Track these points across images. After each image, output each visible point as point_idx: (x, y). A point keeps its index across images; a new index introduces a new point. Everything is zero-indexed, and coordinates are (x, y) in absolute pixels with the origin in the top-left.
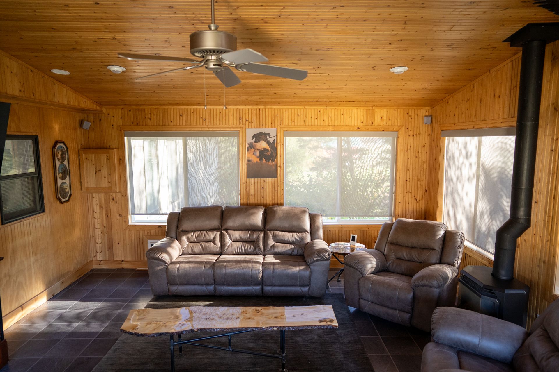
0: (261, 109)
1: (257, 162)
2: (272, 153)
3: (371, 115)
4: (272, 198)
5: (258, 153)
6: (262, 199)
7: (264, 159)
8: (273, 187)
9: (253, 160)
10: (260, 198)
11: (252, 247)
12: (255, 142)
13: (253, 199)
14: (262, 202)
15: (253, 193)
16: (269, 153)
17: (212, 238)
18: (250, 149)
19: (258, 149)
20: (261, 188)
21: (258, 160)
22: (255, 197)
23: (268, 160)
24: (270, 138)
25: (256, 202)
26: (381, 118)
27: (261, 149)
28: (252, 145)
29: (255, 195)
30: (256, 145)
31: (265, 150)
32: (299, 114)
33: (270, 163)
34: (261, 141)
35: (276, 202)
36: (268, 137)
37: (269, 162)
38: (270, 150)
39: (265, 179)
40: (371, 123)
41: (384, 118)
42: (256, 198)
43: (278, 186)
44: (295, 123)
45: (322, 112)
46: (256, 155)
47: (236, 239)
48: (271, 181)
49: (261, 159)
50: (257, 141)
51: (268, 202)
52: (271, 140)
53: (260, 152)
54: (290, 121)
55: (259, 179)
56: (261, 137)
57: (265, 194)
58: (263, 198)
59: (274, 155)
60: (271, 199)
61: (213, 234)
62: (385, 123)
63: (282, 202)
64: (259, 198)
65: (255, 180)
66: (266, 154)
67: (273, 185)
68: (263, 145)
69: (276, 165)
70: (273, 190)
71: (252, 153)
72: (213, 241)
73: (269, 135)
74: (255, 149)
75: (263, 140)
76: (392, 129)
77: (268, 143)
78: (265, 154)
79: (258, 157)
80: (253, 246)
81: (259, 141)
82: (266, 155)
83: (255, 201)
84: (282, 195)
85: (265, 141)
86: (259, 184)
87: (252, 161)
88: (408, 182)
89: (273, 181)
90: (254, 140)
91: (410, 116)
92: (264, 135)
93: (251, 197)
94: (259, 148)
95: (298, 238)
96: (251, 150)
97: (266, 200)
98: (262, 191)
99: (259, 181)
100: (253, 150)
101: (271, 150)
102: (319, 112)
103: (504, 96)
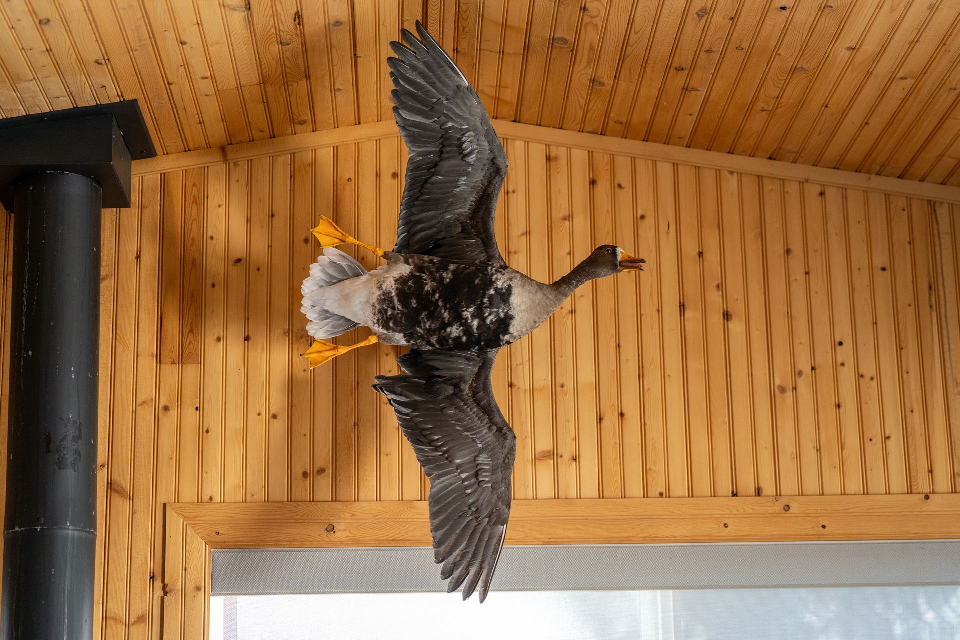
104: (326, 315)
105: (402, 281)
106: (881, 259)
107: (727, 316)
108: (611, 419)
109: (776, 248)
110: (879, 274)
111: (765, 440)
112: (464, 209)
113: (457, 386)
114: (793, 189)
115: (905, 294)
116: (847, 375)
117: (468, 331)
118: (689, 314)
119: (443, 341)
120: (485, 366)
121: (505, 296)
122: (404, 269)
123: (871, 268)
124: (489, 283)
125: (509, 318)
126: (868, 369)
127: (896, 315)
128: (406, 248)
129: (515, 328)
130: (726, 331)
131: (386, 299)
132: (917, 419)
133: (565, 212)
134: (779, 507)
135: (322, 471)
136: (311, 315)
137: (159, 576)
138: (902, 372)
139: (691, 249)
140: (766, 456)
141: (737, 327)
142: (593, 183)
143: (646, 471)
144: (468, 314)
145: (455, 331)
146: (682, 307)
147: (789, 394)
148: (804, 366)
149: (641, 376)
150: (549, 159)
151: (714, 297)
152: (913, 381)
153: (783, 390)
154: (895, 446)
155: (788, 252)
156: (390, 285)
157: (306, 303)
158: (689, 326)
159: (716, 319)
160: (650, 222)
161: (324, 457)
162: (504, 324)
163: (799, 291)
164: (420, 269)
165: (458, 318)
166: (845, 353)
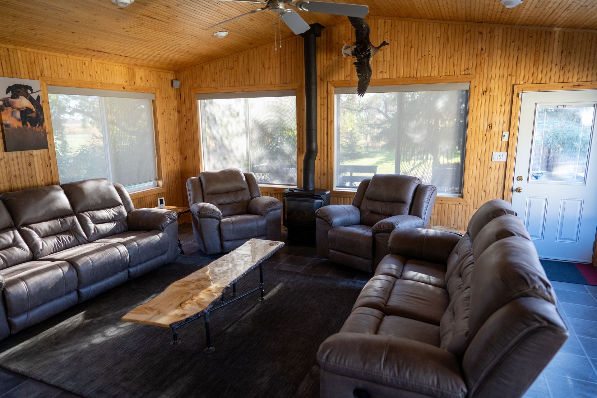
0: (9, 50)
1: (19, 127)
2: (38, 115)
3: (132, 74)
4: (44, 176)
5: (18, 115)
6: (31, 179)
7: (28, 123)
8: (43, 161)
9: (13, 125)
10: (29, 178)
11: (71, 237)
12: (12, 97)
13: (19, 182)
14: (32, 183)
15: (18, 174)
16: (34, 115)
17: (11, 241)
18: (5, 108)
19: (18, 109)
20: (28, 164)
21: (20, 124)
22: (20, 178)
23: (33, 124)
24: (32, 93)
25: (23, 184)
26: (141, 78)
27: (22, 108)
28: (8, 102)
29: (20, 175)
30: (13, 103)
31: (28, 110)
32: (62, 63)
33: (37, 128)
34: (20, 97)
35: (50, 181)
36: (29, 91)
37: (35, 127)
38: (34, 110)
39: (30, 151)
40: (133, 83)
41: (143, 78)
42: (23, 180)
43: (50, 159)
44: (58, 75)
45: (87, 64)
46: (15, 117)
47: (47, 232)
48: (39, 154)
49: (24, 123)
50: (15, 96)
51: (39, 183)
52: (35, 96)
53: (22, 112)
54: (53, 72)
55: (23, 152)
56: (19, 91)
57: (34, 173)
58: (32, 177)
59: (41, 117)
60: (42, 178)
61: (10, 235)
62: (144, 84)
63: (57, 180)
64: (27, 179)
65: (17, 154)
66: (31, 115)
67: (43, 158)
68: (23, 102)
69: (45, 130)
70: (44, 166)
71: (10, 114)
72: (15, 243)
73: (30, 88)
74: (13, 108)
75: (24, 95)
76: (150, 91)
77: (31, 99)
78: (28, 115)
79: (19, 120)
80: (73, 236)
81: (17, 97)
82: (30, 117)
83: (21, 183)
84: (56, 171)
85: (26, 98)
86: (24, 159)
87: (11, 126)
88: (167, 144)
89: (42, 153)
90: (10, 94)
91: (161, 79)
92: (23, 89)
93: (14, 179)
94: (19, 107)
95: (116, 214)
96: (7, 110)
97: (37, 180)
98: (29, 168)
99: (23, 154)
100: (10, 109)
101: (36, 110)
102: (84, 64)
103: (274, 68)
104: (345, 54)
105: (355, 49)
106: (438, 35)
107: (411, 47)
108: (392, 66)
109: (421, 35)
110: (437, 38)
111: (415, 68)
112: (365, 36)
113: (364, 63)
114: (424, 24)
115: (442, 42)
116: (430, 56)
117: (364, 56)
118: (405, 47)
119: (361, 57)
120: (369, 60)
121: (369, 50)
122: (355, 46)
123: (436, 37)
124: (367, 48)
125: (370, 53)
126: (434, 55)
127: (440, 45)
128: (356, 43)
129: (371, 55)
130: (411, 50)
131: (352, 52)
132: (441, 63)
133: (387, 31)
134: (416, 79)
135: (349, 76)
136: (343, 54)
137: (327, 92)
138: (439, 55)
139: (406, 36)
140: (415, 71)
141: (413, 49)
142: (391, 26)
143: (396, 74)
144: (364, 53)
145: (362, 56)
146: (404, 46)
147: (420, 60)
148: (423, 55)
149: (397, 58)
150: (384, 22)
151: (410, 44)
152: (441, 57)
153: (419, 59)
154: (437, 68)
155: (422, 35)
156: (353, 49)
157: (343, 52)
158: (405, 50)
159: (410, 48)
160: (400, 32)
161: (349, 73)
162: (370, 54)
163: (424, 42)
164: (357, 46)
165: (362, 54)
166: (430, 53)
